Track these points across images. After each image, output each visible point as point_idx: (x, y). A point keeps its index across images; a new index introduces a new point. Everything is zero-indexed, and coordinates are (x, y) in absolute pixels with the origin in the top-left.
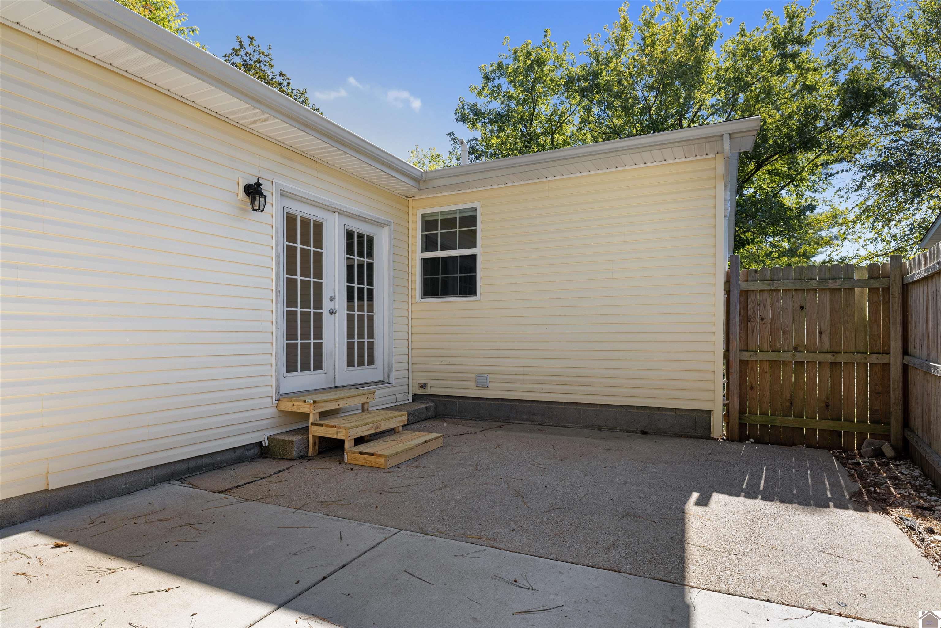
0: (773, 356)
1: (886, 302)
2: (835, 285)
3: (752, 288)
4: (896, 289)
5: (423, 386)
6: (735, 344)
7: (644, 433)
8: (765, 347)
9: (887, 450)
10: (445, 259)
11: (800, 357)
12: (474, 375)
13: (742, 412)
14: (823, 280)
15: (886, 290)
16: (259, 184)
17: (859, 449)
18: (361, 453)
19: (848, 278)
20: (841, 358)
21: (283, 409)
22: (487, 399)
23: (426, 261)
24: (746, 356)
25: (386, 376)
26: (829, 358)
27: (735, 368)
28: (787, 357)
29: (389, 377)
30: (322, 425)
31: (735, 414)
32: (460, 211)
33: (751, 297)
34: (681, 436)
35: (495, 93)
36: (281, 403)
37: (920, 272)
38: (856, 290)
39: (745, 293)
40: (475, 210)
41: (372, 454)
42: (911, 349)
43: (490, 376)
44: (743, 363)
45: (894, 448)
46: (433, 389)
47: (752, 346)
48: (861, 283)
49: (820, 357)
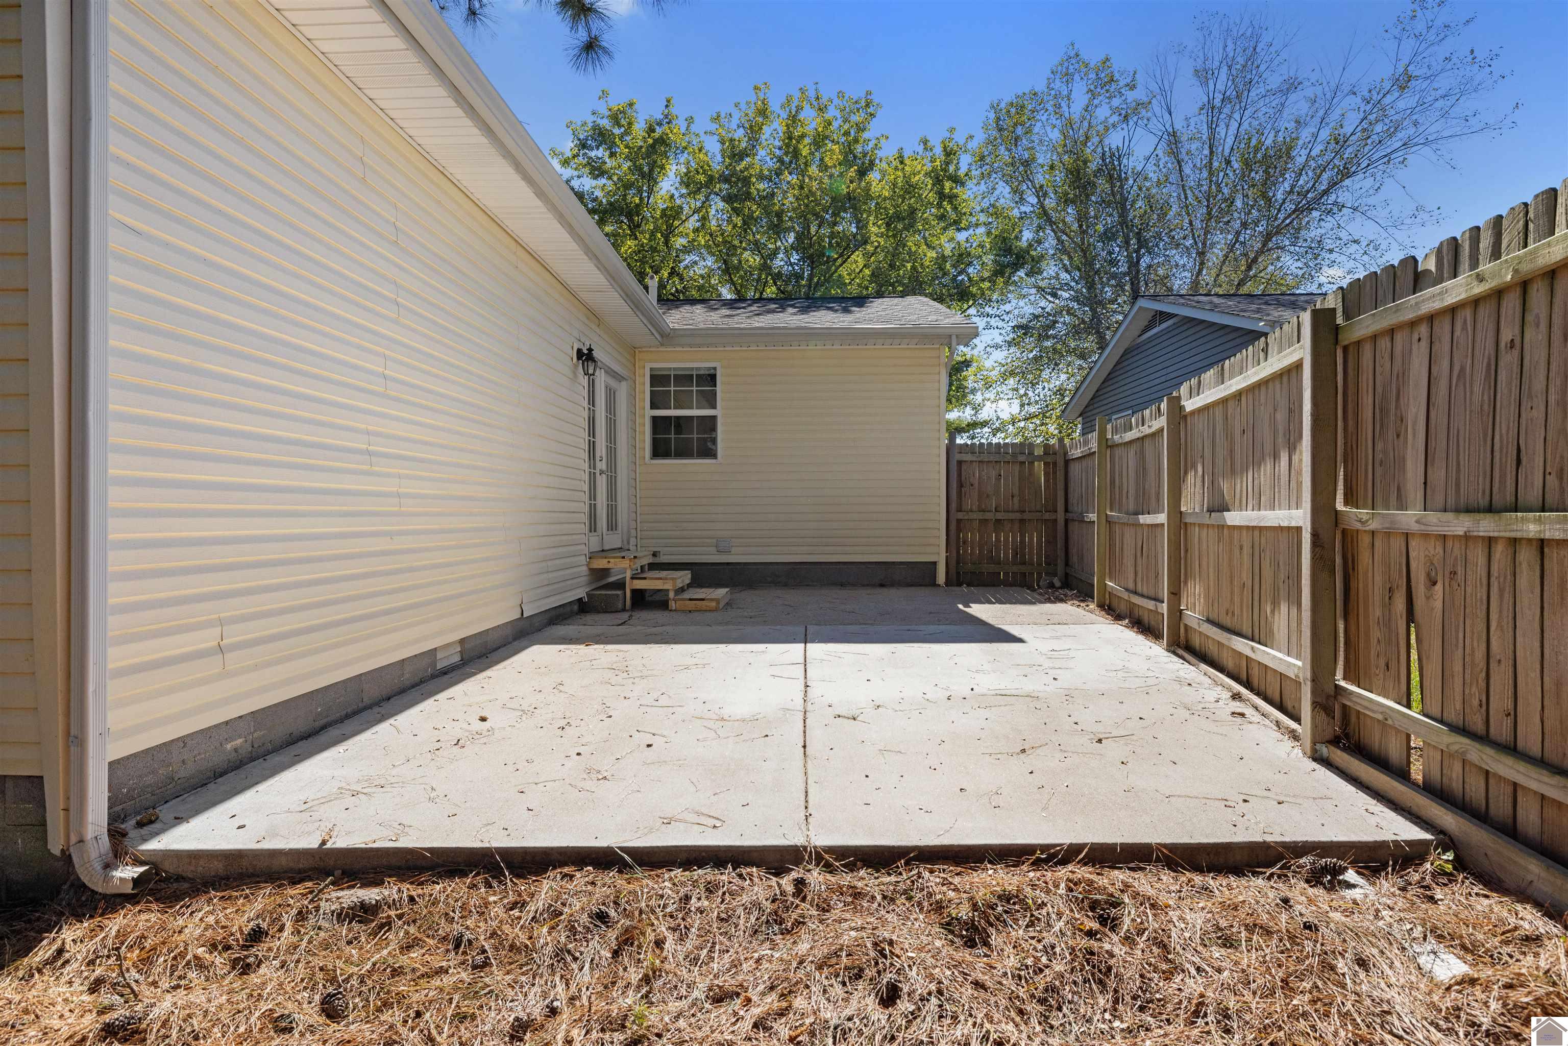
0: (980, 516)
1: (1055, 473)
2: (1021, 458)
3: (965, 459)
4: (1061, 463)
5: (655, 555)
6: (954, 506)
7: (882, 585)
8: (974, 508)
9: (1057, 583)
10: (678, 418)
11: (999, 516)
12: (714, 541)
13: (958, 563)
14: (1014, 455)
15: (1055, 464)
16: (590, 350)
17: (1038, 585)
18: (690, 600)
19: (1031, 453)
20: (1026, 516)
21: (595, 566)
22: (728, 563)
23: (655, 419)
24: (960, 515)
25: (625, 542)
26: (1018, 516)
27: (953, 527)
28: (988, 516)
29: (628, 543)
30: (645, 578)
31: (953, 562)
32: (698, 369)
33: (964, 467)
34: (912, 586)
35: (597, 171)
36: (592, 560)
37: (1077, 453)
38: (1036, 463)
39: (960, 463)
40: (715, 369)
41: (703, 600)
42: (1070, 508)
43: (733, 540)
44: (959, 521)
45: (1060, 581)
46: (665, 557)
47: (964, 508)
48: (1039, 458)
49: (1012, 516)
